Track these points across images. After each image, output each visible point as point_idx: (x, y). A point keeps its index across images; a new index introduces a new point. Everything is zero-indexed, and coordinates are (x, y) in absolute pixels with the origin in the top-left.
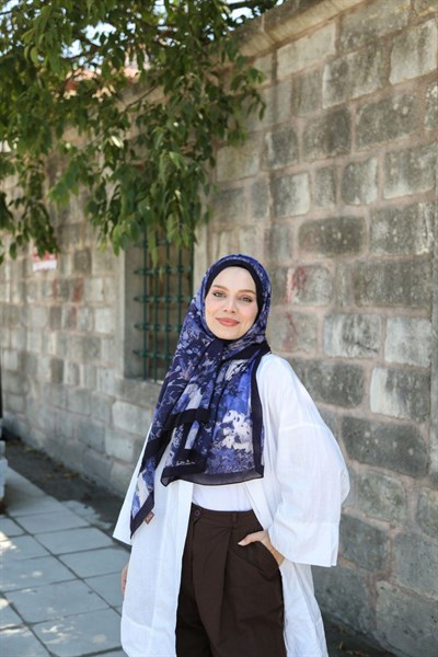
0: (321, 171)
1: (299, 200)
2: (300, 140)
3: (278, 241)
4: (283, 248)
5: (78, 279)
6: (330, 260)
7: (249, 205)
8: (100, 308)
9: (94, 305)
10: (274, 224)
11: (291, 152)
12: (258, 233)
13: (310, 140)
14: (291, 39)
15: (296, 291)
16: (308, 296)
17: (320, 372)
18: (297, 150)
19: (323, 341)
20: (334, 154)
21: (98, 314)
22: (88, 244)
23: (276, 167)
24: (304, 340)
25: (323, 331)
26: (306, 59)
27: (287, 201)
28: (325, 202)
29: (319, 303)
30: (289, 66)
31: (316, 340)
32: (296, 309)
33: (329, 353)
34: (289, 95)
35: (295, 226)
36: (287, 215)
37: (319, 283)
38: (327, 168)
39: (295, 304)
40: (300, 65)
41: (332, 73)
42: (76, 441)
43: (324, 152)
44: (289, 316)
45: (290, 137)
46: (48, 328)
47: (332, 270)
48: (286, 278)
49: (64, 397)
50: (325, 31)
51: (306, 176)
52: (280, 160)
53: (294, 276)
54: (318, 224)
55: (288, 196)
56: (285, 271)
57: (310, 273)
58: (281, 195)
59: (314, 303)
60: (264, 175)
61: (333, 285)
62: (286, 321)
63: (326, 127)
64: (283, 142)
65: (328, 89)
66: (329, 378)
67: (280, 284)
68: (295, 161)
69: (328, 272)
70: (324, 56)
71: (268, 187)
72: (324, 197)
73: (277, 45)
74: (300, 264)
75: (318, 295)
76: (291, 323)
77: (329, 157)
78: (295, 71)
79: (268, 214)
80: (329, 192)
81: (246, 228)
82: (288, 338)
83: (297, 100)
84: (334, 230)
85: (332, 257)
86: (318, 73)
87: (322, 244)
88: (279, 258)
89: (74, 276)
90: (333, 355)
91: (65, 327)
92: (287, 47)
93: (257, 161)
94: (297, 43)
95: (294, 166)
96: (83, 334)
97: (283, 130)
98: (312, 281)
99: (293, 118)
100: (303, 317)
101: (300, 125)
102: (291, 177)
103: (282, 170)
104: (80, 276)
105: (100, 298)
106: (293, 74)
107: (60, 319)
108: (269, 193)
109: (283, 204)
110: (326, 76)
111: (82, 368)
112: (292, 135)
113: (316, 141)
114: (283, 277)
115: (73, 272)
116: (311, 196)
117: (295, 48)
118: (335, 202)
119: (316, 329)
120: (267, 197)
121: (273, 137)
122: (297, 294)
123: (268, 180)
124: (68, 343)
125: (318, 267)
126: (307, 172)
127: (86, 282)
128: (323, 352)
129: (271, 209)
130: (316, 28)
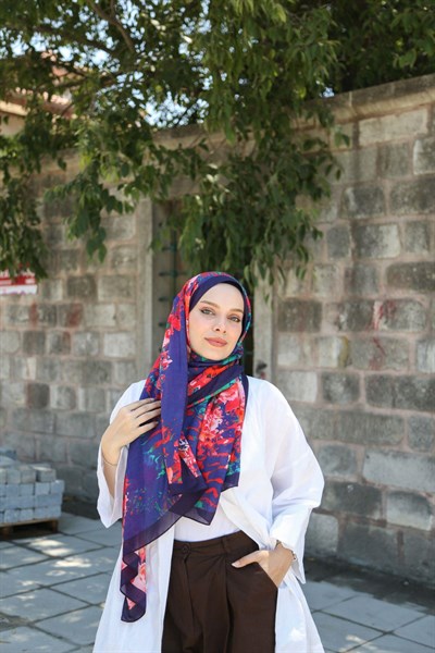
0: (413, 225)
1: (387, 246)
2: (387, 197)
3: (363, 278)
4: (368, 285)
5: (72, 305)
6: (423, 296)
7: (326, 247)
8: (109, 333)
9: (100, 330)
10: (356, 264)
11: (377, 206)
12: (337, 270)
13: (400, 199)
14: (378, 115)
15: (384, 319)
16: (398, 325)
17: (413, 386)
18: (384, 205)
19: (417, 361)
20: (427, 211)
21: (107, 339)
22: (91, 270)
23: (359, 217)
24: (394, 360)
25: (416, 351)
26: (394, 133)
27: (373, 246)
28: (417, 249)
29: (411, 330)
30: (374, 136)
31: (407, 360)
32: (384, 335)
33: (423, 370)
34: (374, 160)
35: (382, 268)
36: (373, 256)
37: (412, 314)
38: (419, 222)
39: (383, 330)
40: (387, 137)
41: (425, 148)
42: (71, 465)
43: (415, 209)
44: (376, 341)
45: (375, 195)
46: (20, 353)
47: (426, 304)
48: (373, 309)
49: (52, 422)
50: (415, 114)
51: (395, 227)
52: (364, 211)
53: (381, 308)
54: (410, 266)
55: (373, 242)
56: (371, 303)
57: (401, 306)
58: (366, 241)
59: (406, 330)
60: (345, 223)
61: (427, 316)
62: (373, 345)
63: (417, 189)
64: (367, 197)
65: (419, 160)
66: (424, 390)
67: (365, 314)
68: (382, 214)
69: (421, 305)
70: (415, 133)
71: (350, 233)
72: (416, 245)
73: (361, 117)
74: (388, 297)
75: (411, 324)
76: (379, 346)
77: (420, 214)
78: (380, 141)
79: (350, 255)
80: (422, 241)
81: (322, 266)
82: (375, 358)
83: (384, 165)
84: (427, 272)
85: (425, 293)
86: (407, 146)
87: (414, 282)
88: (364, 293)
89: (68, 302)
90: (429, 372)
91: (51, 352)
92: (371, 120)
93: (335, 210)
94: (382, 119)
95: (380, 218)
96: (84, 359)
97: (366, 187)
98: (404, 312)
99: (379, 178)
100: (391, 341)
101: (387, 185)
102: (378, 226)
103: (366, 220)
104: (77, 301)
105: (112, 323)
106: (378, 144)
107: (43, 343)
108: (351, 237)
109: (368, 248)
110: (417, 149)
111: (80, 393)
112: (378, 193)
113: (406, 199)
114: (369, 309)
115: (64, 297)
116: (401, 243)
117: (380, 123)
118: (428, 249)
119: (407, 351)
120: (349, 242)
121: (355, 192)
122: (386, 322)
123: (349, 227)
124: (58, 368)
125: (408, 301)
126: (394, 223)
127: (87, 308)
128: (417, 370)
129: (353, 252)
130: (404, 110)
